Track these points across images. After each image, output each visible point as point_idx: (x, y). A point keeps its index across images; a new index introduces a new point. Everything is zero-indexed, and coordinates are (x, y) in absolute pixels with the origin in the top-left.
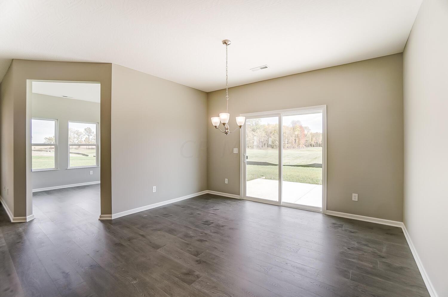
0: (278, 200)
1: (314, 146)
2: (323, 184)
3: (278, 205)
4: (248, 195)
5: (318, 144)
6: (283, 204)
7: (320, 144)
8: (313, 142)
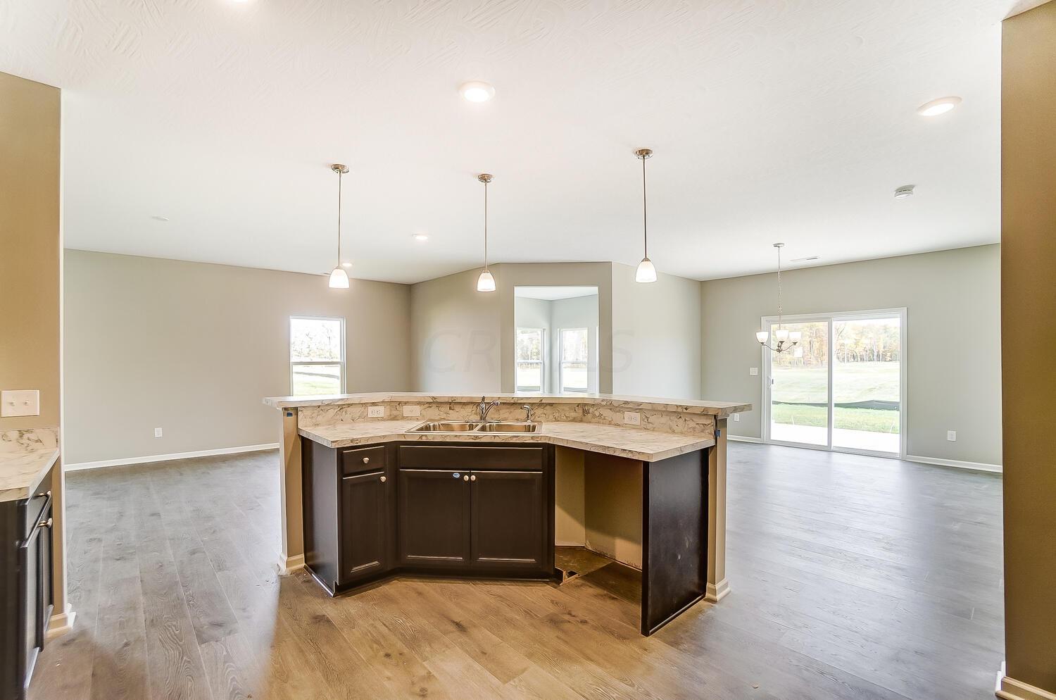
0: (826, 444)
1: (862, 360)
2: (902, 433)
3: (827, 449)
4: (773, 438)
5: (876, 354)
6: (835, 449)
7: (881, 353)
8: (861, 349)
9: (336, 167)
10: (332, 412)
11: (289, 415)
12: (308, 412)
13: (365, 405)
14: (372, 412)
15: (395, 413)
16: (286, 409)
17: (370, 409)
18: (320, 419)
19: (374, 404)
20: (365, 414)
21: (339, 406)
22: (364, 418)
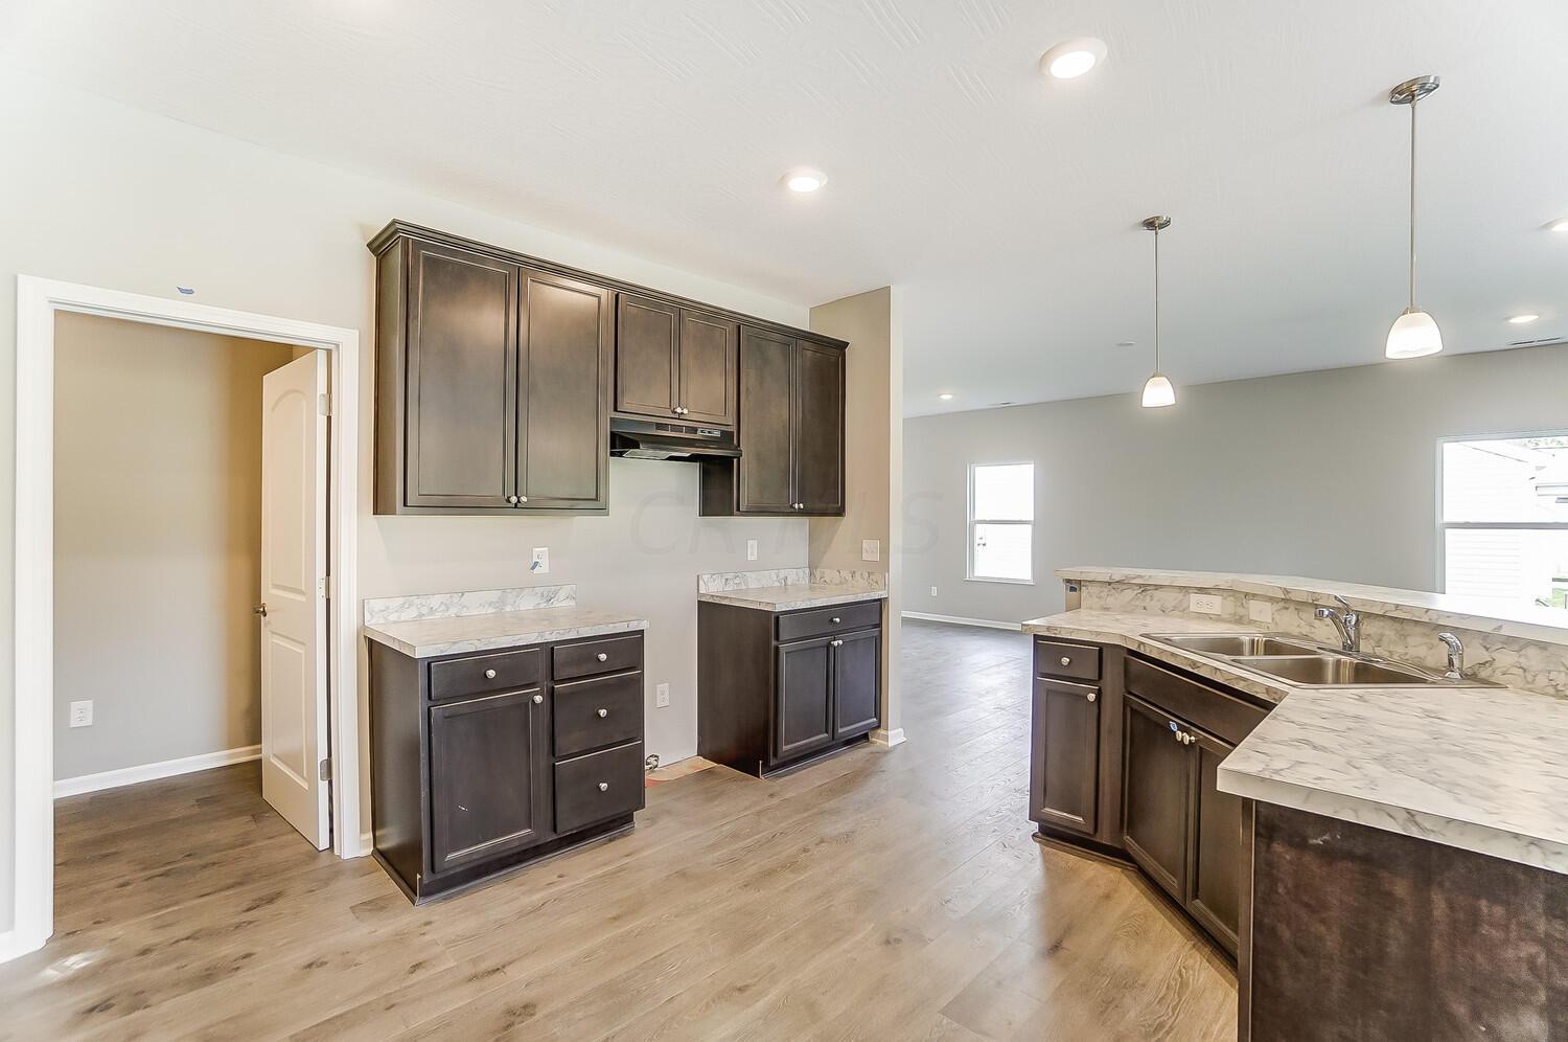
9: (1150, 224)
10: (1129, 594)
11: (1073, 589)
12: (1094, 589)
13: (1185, 589)
14: (1196, 602)
15: (1241, 611)
16: (1068, 581)
17: (1194, 598)
18: (1111, 601)
19: (1202, 590)
20: (1185, 606)
21: (1140, 586)
22: (1183, 611)
